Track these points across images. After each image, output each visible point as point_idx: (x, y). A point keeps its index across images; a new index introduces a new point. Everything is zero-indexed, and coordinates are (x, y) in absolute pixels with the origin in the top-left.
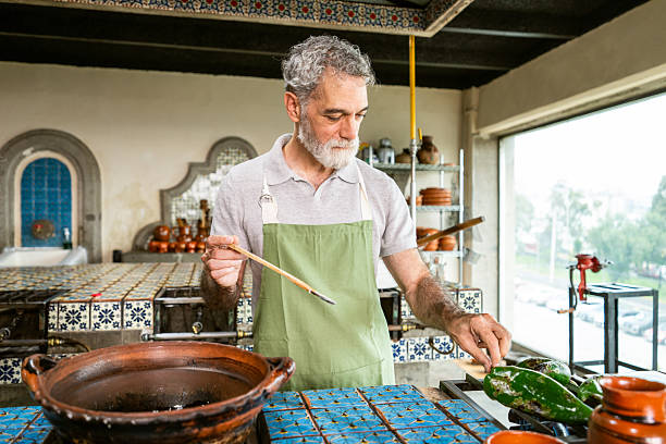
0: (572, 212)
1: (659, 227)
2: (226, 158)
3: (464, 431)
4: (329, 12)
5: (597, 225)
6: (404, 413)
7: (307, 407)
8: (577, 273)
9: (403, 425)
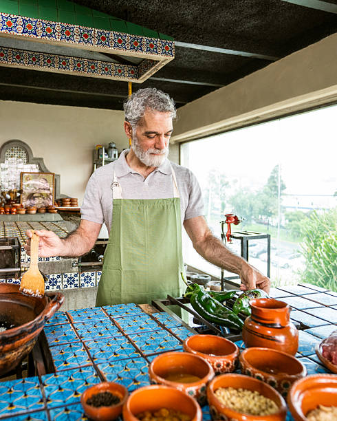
0: (220, 186)
1: (268, 195)
2: (11, 153)
3: (169, 334)
4: (79, 65)
5: (234, 194)
6: (132, 323)
7: (71, 322)
8: (226, 226)
9: (132, 332)
